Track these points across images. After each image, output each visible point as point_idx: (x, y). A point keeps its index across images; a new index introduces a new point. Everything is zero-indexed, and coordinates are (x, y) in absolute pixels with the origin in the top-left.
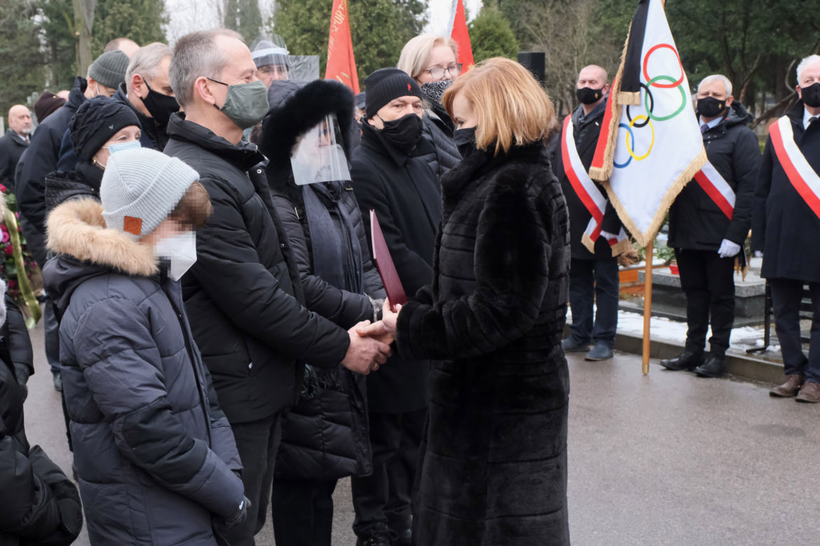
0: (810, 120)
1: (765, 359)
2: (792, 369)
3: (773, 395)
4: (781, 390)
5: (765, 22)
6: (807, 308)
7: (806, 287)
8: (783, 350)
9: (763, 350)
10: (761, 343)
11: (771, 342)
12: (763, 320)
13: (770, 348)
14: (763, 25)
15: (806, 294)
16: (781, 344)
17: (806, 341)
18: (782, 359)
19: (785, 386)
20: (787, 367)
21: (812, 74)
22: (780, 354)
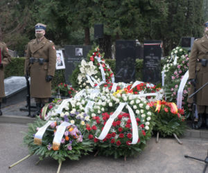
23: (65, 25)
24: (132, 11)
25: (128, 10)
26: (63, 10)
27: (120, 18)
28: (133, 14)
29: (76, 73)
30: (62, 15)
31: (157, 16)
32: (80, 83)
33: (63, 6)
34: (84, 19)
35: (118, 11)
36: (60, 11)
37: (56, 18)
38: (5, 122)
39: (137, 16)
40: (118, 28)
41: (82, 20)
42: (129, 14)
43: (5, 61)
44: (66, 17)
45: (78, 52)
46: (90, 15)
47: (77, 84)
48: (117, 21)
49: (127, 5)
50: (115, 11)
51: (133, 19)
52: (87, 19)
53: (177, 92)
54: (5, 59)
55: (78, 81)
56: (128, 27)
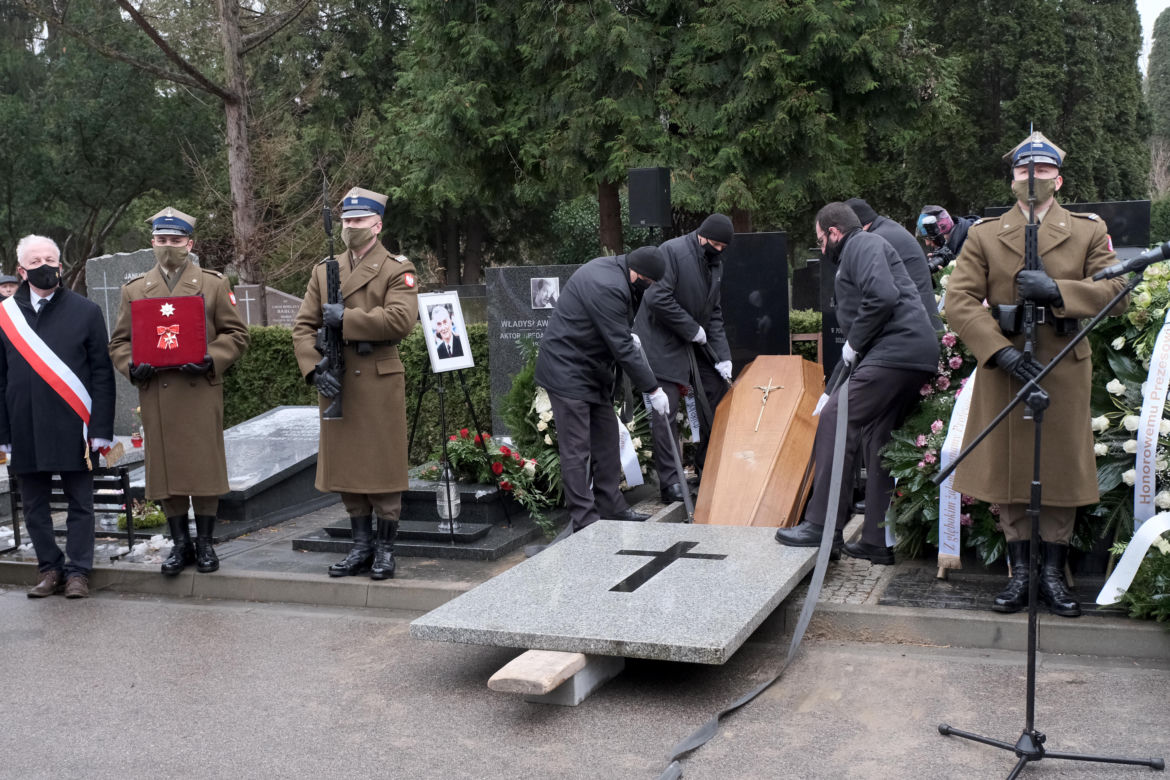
0: (39, 302)
1: (18, 559)
2: (48, 566)
3: (31, 596)
4: (39, 589)
5: (29, 195)
6: (57, 499)
7: (57, 478)
8: (36, 547)
9: (14, 550)
10: (12, 543)
11: (22, 540)
12: (10, 518)
13: (22, 547)
14: (26, 198)
15: (57, 485)
16: (34, 542)
17: (60, 533)
18: (35, 557)
19: (41, 585)
20: (42, 564)
21: (39, 255)
22: (33, 551)
23: (511, 179)
24: (792, 101)
25: (772, 101)
26: (502, 117)
27: (742, 135)
28: (796, 116)
29: (524, 385)
30: (495, 136)
31: (906, 117)
32: (542, 426)
33: (500, 99)
34: (589, 151)
35: (730, 106)
36: (486, 121)
37: (472, 154)
38: (227, 599)
39: (817, 124)
40: (736, 180)
41: (580, 155)
42: (781, 115)
43: (222, 345)
44: (513, 145)
45: (543, 294)
46: (611, 130)
47: (532, 430)
48: (729, 151)
49: (767, 76)
50: (717, 105)
51: (801, 135)
52: (600, 147)
53: (939, 449)
54: (223, 337)
55: (535, 418)
56: (779, 175)
